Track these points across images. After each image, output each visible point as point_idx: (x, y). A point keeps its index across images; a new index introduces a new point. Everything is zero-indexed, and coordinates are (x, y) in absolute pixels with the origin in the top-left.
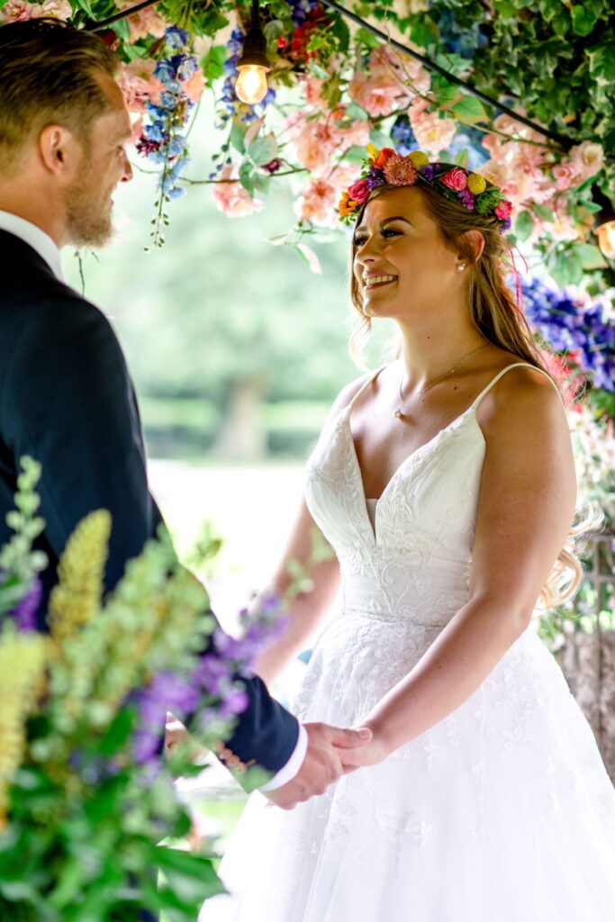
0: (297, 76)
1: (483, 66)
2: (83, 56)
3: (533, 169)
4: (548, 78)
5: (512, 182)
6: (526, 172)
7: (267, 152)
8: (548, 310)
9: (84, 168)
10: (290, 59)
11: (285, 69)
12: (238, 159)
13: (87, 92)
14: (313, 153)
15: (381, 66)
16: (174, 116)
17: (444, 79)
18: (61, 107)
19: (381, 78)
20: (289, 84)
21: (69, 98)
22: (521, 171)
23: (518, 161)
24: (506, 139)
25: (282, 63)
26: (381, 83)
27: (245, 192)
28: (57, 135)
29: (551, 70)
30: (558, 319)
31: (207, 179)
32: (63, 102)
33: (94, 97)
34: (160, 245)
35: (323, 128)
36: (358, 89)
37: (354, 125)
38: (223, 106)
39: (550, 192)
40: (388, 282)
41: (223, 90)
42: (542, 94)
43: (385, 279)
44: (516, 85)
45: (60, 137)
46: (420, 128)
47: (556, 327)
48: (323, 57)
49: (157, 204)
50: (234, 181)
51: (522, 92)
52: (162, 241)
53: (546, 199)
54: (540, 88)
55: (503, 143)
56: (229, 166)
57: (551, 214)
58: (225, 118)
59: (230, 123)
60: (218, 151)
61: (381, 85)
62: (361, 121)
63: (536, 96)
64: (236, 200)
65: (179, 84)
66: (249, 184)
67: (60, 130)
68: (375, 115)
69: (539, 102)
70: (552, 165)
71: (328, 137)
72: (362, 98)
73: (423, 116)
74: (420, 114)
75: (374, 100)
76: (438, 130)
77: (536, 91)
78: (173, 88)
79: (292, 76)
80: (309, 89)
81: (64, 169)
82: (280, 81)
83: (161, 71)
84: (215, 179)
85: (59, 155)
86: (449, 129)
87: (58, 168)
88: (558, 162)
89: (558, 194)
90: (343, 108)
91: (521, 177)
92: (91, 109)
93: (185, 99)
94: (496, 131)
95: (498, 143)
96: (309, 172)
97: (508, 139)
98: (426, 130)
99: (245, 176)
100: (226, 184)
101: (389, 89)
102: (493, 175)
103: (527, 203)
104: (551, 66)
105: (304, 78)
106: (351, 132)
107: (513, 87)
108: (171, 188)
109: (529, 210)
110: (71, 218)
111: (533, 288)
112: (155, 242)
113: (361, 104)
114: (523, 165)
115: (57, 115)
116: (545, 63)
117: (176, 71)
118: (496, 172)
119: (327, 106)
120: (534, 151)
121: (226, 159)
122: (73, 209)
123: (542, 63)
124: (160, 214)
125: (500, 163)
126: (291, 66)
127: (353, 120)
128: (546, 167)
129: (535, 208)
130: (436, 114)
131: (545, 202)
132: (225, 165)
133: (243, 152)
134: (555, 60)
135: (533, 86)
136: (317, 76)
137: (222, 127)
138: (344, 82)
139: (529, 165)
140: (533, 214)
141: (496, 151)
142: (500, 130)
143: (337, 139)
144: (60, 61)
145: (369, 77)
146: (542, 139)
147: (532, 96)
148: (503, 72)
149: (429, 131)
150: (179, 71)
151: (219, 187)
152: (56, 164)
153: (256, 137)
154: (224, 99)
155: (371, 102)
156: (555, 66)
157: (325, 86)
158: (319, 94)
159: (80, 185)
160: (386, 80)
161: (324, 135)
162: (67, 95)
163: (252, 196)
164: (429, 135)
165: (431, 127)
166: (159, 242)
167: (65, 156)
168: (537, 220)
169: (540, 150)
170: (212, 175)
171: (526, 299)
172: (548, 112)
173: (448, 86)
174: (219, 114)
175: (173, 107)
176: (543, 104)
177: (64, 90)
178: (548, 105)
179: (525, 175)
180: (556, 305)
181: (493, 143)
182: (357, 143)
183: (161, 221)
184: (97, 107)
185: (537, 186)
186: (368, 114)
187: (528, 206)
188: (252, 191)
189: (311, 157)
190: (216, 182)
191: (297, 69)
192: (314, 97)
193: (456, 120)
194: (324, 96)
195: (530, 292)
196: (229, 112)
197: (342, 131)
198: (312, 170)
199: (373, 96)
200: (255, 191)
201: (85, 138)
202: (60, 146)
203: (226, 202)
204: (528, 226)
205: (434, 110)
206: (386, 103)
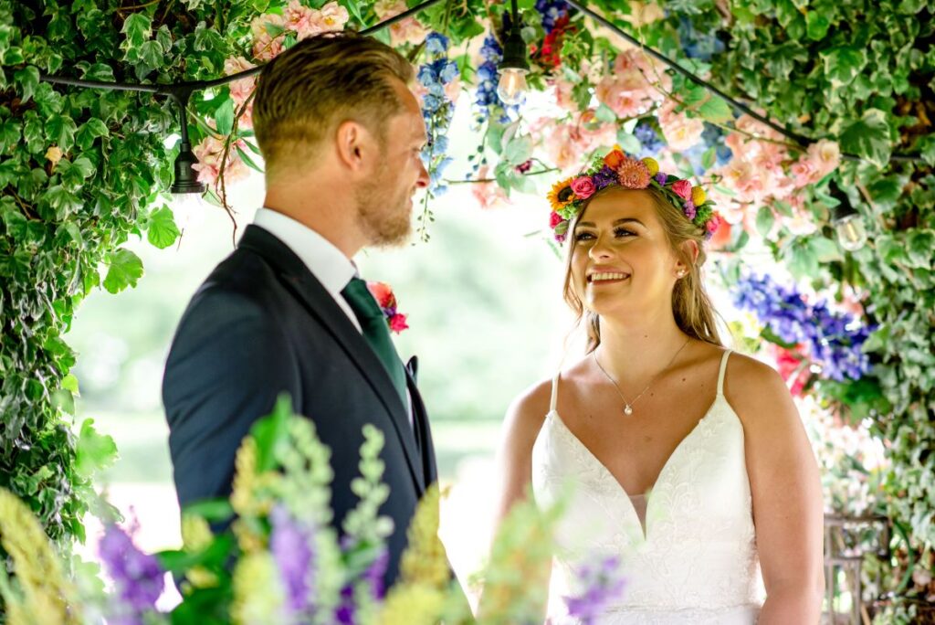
0: (547, 80)
1: (720, 70)
2: (377, 58)
3: (774, 166)
4: (783, 81)
5: (757, 178)
6: (768, 168)
7: (523, 152)
8: (780, 304)
9: (380, 164)
10: (541, 65)
11: (536, 74)
12: (494, 159)
13: (383, 91)
14: (564, 153)
15: (626, 70)
16: (438, 117)
17: (689, 81)
18: (357, 105)
19: (628, 81)
20: (541, 88)
21: (366, 96)
22: (763, 168)
23: (760, 159)
24: (748, 137)
25: (534, 68)
26: (628, 86)
27: (502, 191)
28: (354, 132)
29: (787, 72)
30: (789, 312)
31: (465, 179)
32: (359, 100)
33: (389, 97)
34: (426, 241)
35: (574, 130)
36: (606, 93)
37: (602, 126)
38: (477, 108)
39: (790, 188)
40: (618, 280)
41: (477, 95)
42: (778, 95)
43: (616, 276)
44: (752, 87)
45: (357, 133)
46: (670, 127)
47: (787, 321)
48: (574, 62)
49: (422, 201)
50: (490, 181)
51: (759, 93)
52: (428, 236)
53: (786, 194)
54: (776, 90)
55: (745, 141)
56: (485, 166)
57: (790, 208)
58: (481, 121)
59: (485, 125)
60: (474, 152)
61: (629, 88)
62: (609, 123)
63: (773, 98)
64: (493, 198)
65: (442, 88)
66: (504, 183)
67: (357, 127)
68: (622, 116)
69: (775, 104)
70: (790, 163)
71: (579, 137)
72: (610, 100)
73: (672, 116)
74: (668, 114)
75: (622, 102)
76: (687, 129)
77: (773, 93)
78: (436, 91)
79: (542, 81)
80: (559, 93)
81: (361, 165)
82: (532, 85)
83: (424, 75)
84: (471, 179)
85: (357, 152)
86: (697, 128)
87: (356, 163)
88: (796, 160)
89: (797, 191)
90: (592, 110)
91: (765, 174)
92: (386, 108)
93: (447, 101)
94: (739, 130)
95: (741, 142)
96: (560, 171)
97: (750, 137)
98: (675, 129)
99: (502, 175)
100: (482, 184)
101: (635, 91)
102: (739, 171)
103: (767, 200)
104: (787, 68)
105: (553, 82)
106: (600, 132)
107: (749, 90)
108: (436, 185)
109: (769, 206)
110: (363, 213)
111: (764, 283)
112: (422, 238)
113: (609, 105)
114: (764, 161)
115: (353, 111)
116: (781, 66)
117: (438, 75)
118: (742, 170)
119: (577, 108)
120: (774, 149)
121: (482, 159)
122: (364, 204)
123: (778, 66)
124: (425, 210)
125: (744, 160)
126: (541, 71)
127: (601, 122)
128: (784, 164)
129: (775, 203)
130: (684, 114)
131: (784, 198)
132: (481, 166)
133: (500, 152)
134: (791, 63)
135: (771, 88)
136: (569, 80)
137: (478, 129)
138: (593, 85)
139: (771, 163)
140: (772, 209)
141: (739, 150)
142: (742, 129)
143: (586, 138)
144: (355, 62)
145: (616, 81)
146: (781, 137)
147: (769, 97)
148: (740, 75)
149: (679, 130)
150: (441, 75)
151: (477, 186)
152: (353, 159)
153: (513, 138)
154: (478, 102)
155: (619, 103)
156: (791, 69)
157: (576, 89)
158: (569, 97)
159: (375, 182)
160: (633, 83)
161: (575, 135)
162: (363, 93)
163: (508, 195)
164: (678, 134)
165: (680, 126)
166: (425, 237)
167: (362, 153)
168: (776, 215)
169: (779, 148)
170: (469, 175)
171: (758, 293)
172: (784, 112)
173: (694, 87)
174: (475, 117)
175: (436, 109)
176: (779, 105)
177: (361, 88)
178: (784, 106)
179: (768, 172)
180: (786, 299)
181: (735, 141)
182: (604, 144)
183: (427, 217)
184: (392, 107)
185: (778, 183)
186: (617, 116)
187: (767, 202)
188: (509, 189)
189: (562, 157)
190: (472, 182)
191: (547, 74)
192: (564, 100)
193: (703, 120)
194: (575, 99)
195: (762, 287)
196: (483, 115)
197: (591, 132)
198: (563, 169)
199: (621, 98)
200: (512, 189)
201: (381, 137)
202: (357, 143)
203: (484, 201)
204: (768, 221)
205: (682, 110)
206: (634, 105)
